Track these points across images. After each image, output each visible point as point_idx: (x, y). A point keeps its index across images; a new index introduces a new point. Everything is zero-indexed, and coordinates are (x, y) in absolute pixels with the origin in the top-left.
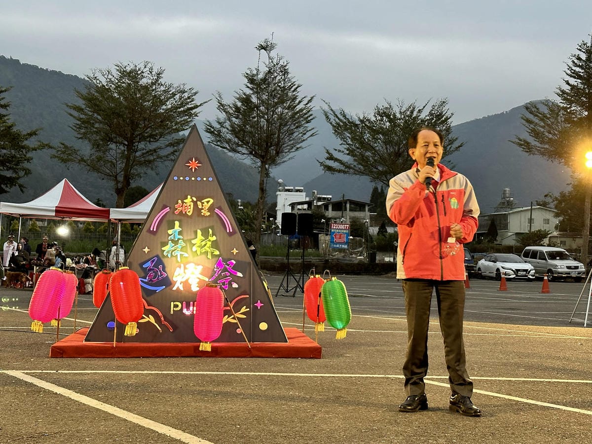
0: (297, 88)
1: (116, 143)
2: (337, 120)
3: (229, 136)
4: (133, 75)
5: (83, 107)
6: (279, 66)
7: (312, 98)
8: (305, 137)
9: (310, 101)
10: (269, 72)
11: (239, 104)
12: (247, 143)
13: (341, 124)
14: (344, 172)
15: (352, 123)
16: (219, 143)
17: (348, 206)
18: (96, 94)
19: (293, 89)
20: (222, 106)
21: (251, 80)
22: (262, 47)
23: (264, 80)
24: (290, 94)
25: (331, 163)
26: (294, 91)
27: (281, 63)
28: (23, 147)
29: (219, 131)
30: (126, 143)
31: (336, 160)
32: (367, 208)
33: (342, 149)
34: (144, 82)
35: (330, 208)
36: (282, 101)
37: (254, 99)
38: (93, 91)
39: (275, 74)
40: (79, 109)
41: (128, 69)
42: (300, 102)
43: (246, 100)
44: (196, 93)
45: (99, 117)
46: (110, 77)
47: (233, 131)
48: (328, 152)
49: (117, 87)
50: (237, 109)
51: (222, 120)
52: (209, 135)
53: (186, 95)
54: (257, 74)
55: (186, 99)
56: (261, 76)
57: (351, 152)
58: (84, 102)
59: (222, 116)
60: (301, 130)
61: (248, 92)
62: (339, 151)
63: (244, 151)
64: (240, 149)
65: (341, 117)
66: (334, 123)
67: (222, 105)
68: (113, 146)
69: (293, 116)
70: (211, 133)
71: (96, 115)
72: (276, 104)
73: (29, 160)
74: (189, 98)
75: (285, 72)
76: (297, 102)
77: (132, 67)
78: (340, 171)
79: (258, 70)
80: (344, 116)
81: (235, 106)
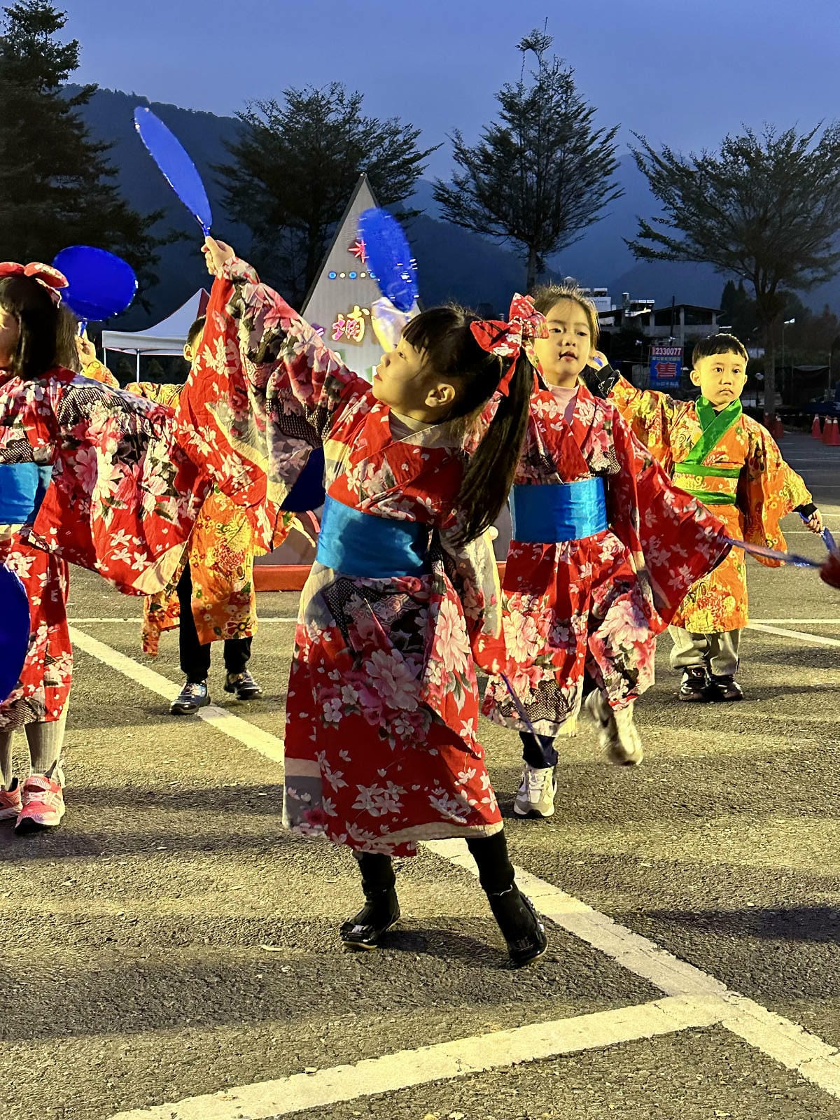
0: (588, 115)
1: (290, 226)
2: (657, 166)
3: (474, 206)
4: (313, 108)
5: (236, 167)
6: (557, 77)
7: (614, 130)
8: (603, 199)
9: (610, 136)
10: (540, 88)
11: (490, 148)
12: (505, 216)
13: (665, 173)
14: (671, 258)
15: (683, 170)
16: (458, 218)
17: (682, 316)
18: (255, 145)
19: (581, 117)
20: (462, 155)
21: (510, 104)
22: (529, 45)
23: (532, 104)
24: (576, 126)
25: (646, 243)
26: (582, 120)
27: (561, 71)
28: (144, 240)
29: (458, 198)
30: (307, 226)
31: (656, 237)
32: (714, 319)
33: (666, 218)
34: (331, 118)
35: (652, 321)
36: (562, 140)
37: (515, 139)
38: (249, 139)
39: (551, 92)
40: (229, 172)
41: (305, 98)
42: (593, 139)
43: (501, 141)
44: (417, 134)
45: (263, 185)
46: (275, 113)
47: (481, 196)
48: (642, 224)
49: (288, 130)
50: (487, 157)
51: (462, 179)
52: (440, 205)
53: (400, 138)
54: (520, 94)
55: (401, 145)
56: (526, 97)
57: (682, 223)
58: (236, 159)
59: (463, 172)
60: (595, 187)
61: (505, 125)
62: (662, 221)
63: (502, 230)
64: (493, 226)
65: (664, 161)
66: (651, 172)
67: (462, 152)
68: (285, 232)
69: (582, 165)
70: (445, 201)
71: (256, 181)
72: (554, 144)
73: (154, 260)
74: (405, 142)
75: (567, 87)
76: (588, 139)
77: (311, 94)
78: (661, 256)
79: (520, 87)
80: (670, 158)
81: (484, 152)
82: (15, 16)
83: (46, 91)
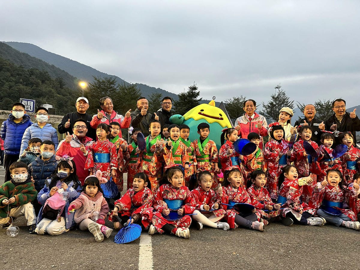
0: (288, 98)
6: (282, 92)
9: (293, 102)
10: (279, 95)
11: (269, 105)
12: (272, 116)
18: (228, 106)
20: (264, 106)
21: (273, 98)
22: (277, 88)
23: (277, 97)
24: (286, 101)
29: (263, 113)
34: (241, 101)
37: (274, 103)
39: (281, 95)
42: (289, 103)
43: (272, 104)
45: (229, 112)
46: (231, 101)
47: (268, 113)
48: (299, 117)
50: (269, 106)
51: (264, 110)
56: (276, 96)
59: (264, 109)
61: (272, 101)
64: (270, 118)
66: (301, 108)
72: (282, 104)
75: (284, 94)
77: (237, 97)
79: (275, 95)
81: (268, 105)
82: (190, 88)
83: (194, 99)
